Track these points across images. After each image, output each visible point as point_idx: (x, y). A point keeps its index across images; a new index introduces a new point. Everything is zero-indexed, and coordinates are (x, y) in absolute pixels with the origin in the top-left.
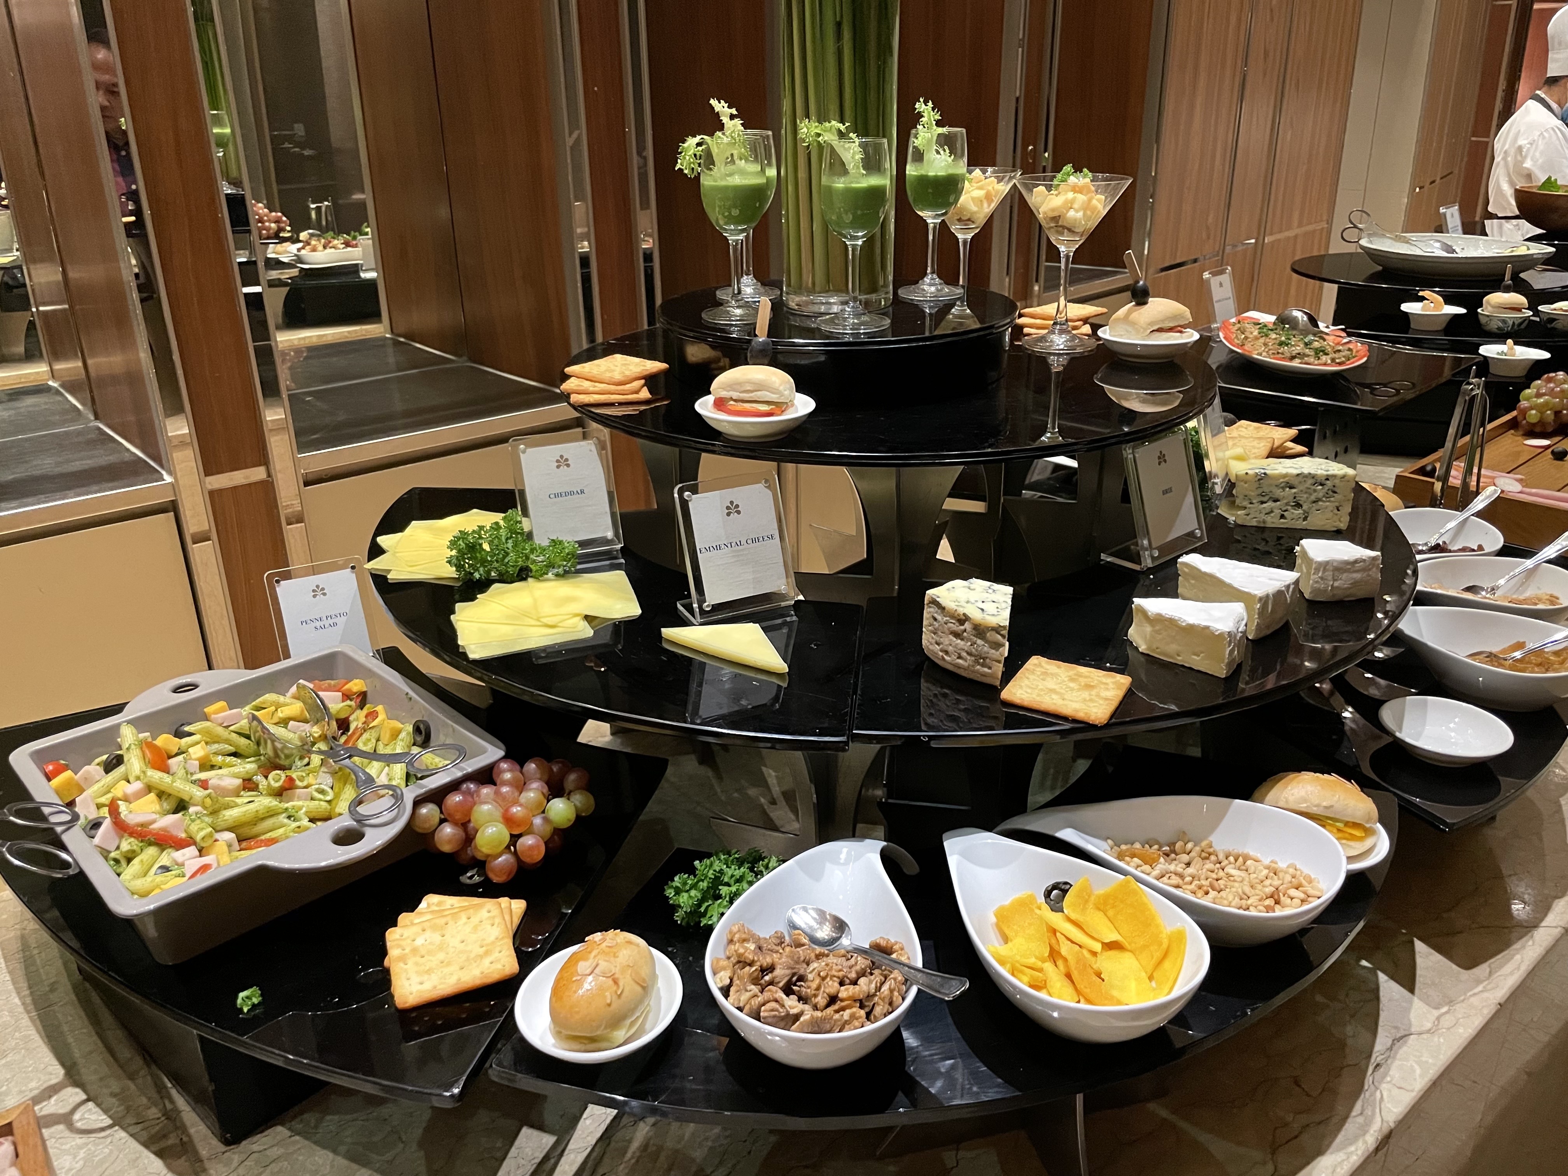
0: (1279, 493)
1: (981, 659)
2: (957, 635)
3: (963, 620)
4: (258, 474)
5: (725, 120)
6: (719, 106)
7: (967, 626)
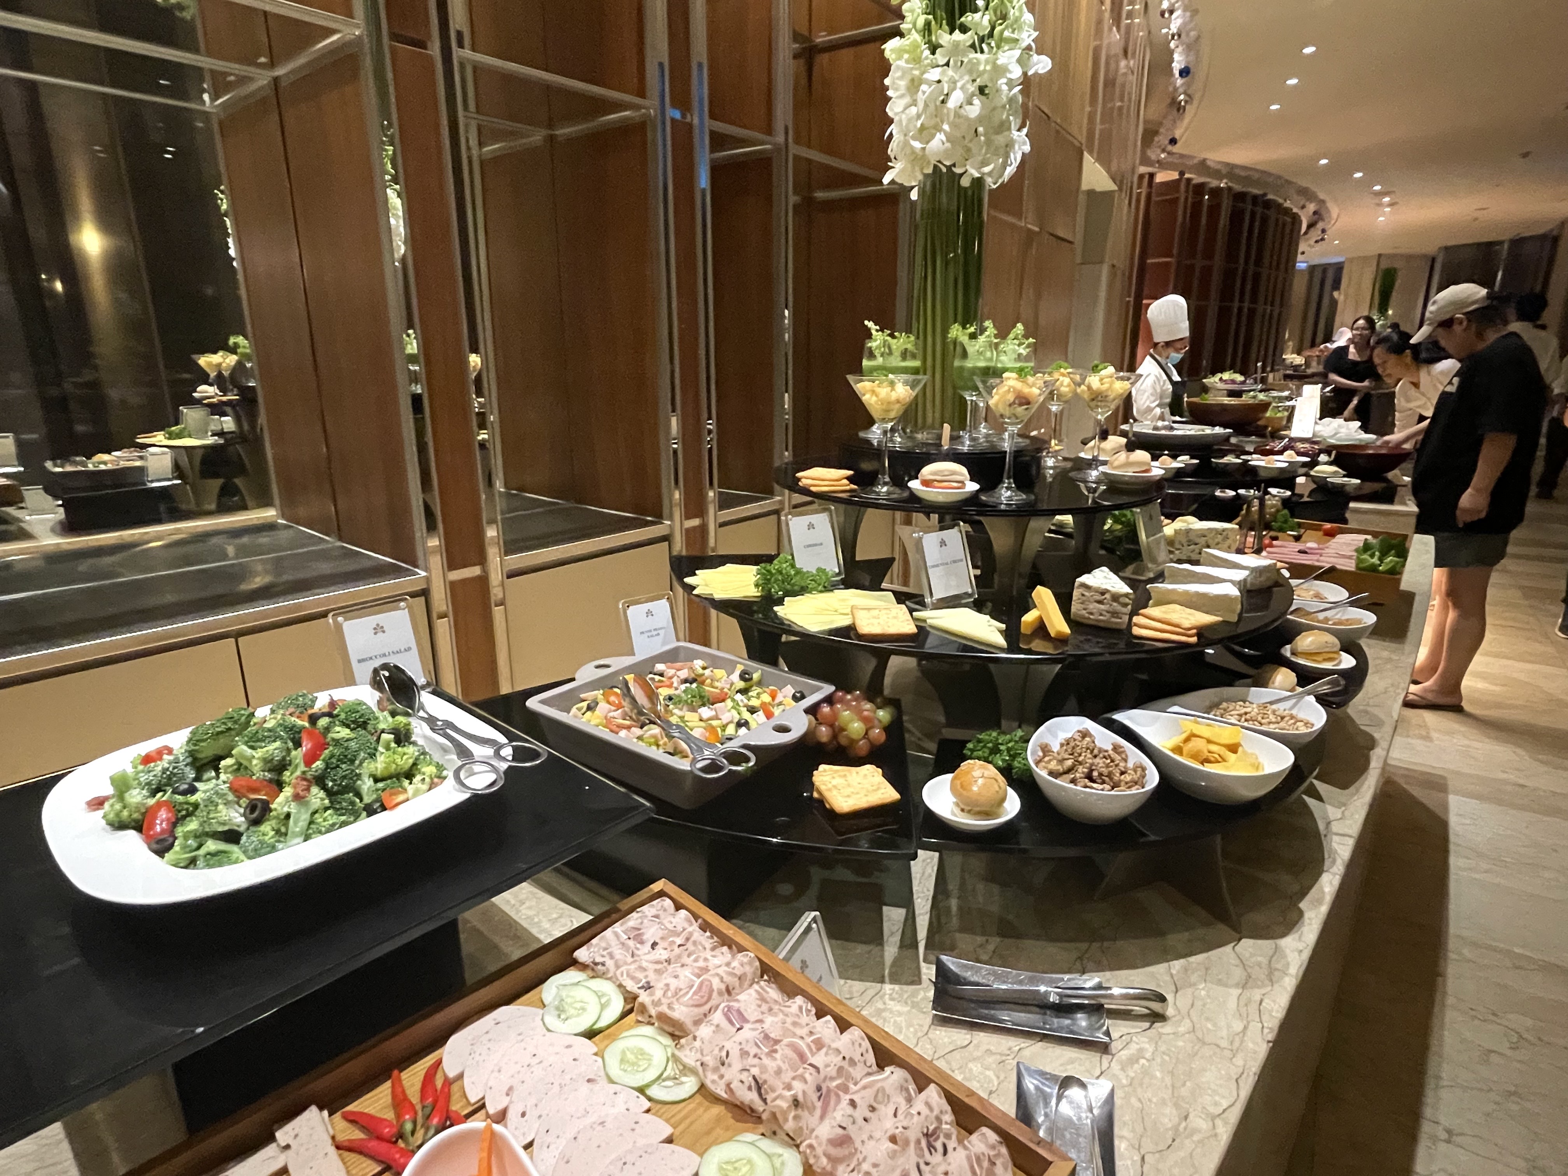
0: (1197, 540)
1: (1115, 614)
2: (1100, 602)
3: (1103, 593)
4: (475, 571)
5: (874, 332)
6: (869, 324)
7: (1107, 596)
